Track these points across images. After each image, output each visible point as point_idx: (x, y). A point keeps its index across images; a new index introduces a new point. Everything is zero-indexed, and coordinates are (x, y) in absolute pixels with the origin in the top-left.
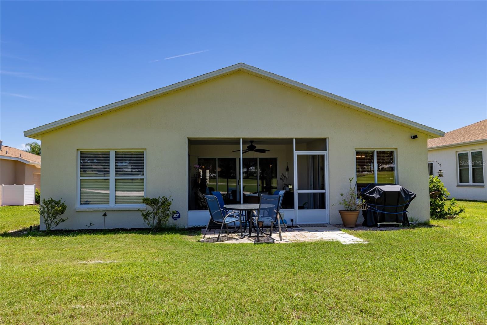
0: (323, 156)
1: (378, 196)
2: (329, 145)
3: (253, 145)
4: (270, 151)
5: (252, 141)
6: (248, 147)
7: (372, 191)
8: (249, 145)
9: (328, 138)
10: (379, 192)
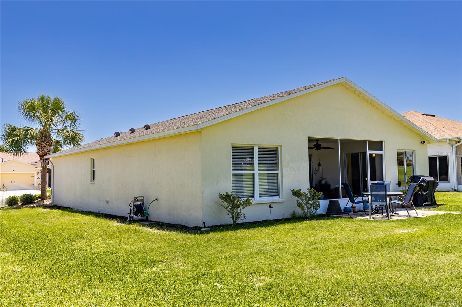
0: (381, 155)
1: (425, 184)
2: (385, 146)
3: (319, 143)
4: (334, 149)
5: (317, 140)
6: (314, 145)
7: (421, 181)
8: (315, 143)
9: (384, 141)
10: (425, 181)
